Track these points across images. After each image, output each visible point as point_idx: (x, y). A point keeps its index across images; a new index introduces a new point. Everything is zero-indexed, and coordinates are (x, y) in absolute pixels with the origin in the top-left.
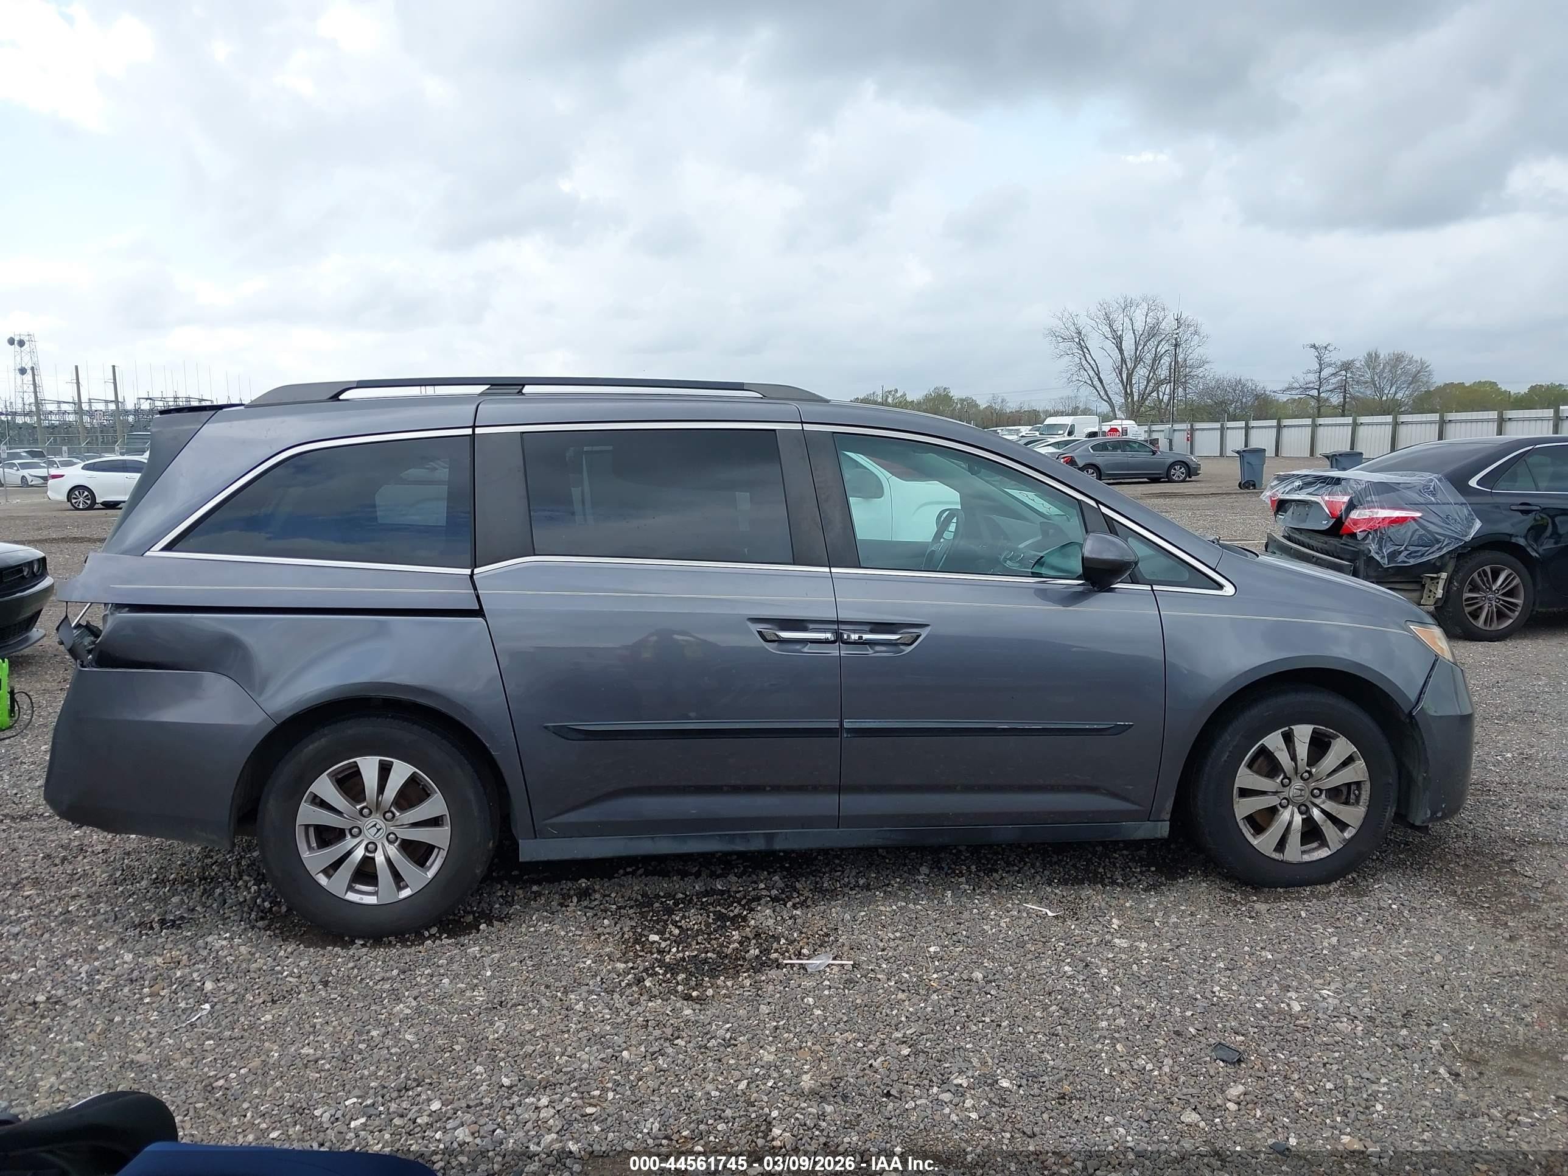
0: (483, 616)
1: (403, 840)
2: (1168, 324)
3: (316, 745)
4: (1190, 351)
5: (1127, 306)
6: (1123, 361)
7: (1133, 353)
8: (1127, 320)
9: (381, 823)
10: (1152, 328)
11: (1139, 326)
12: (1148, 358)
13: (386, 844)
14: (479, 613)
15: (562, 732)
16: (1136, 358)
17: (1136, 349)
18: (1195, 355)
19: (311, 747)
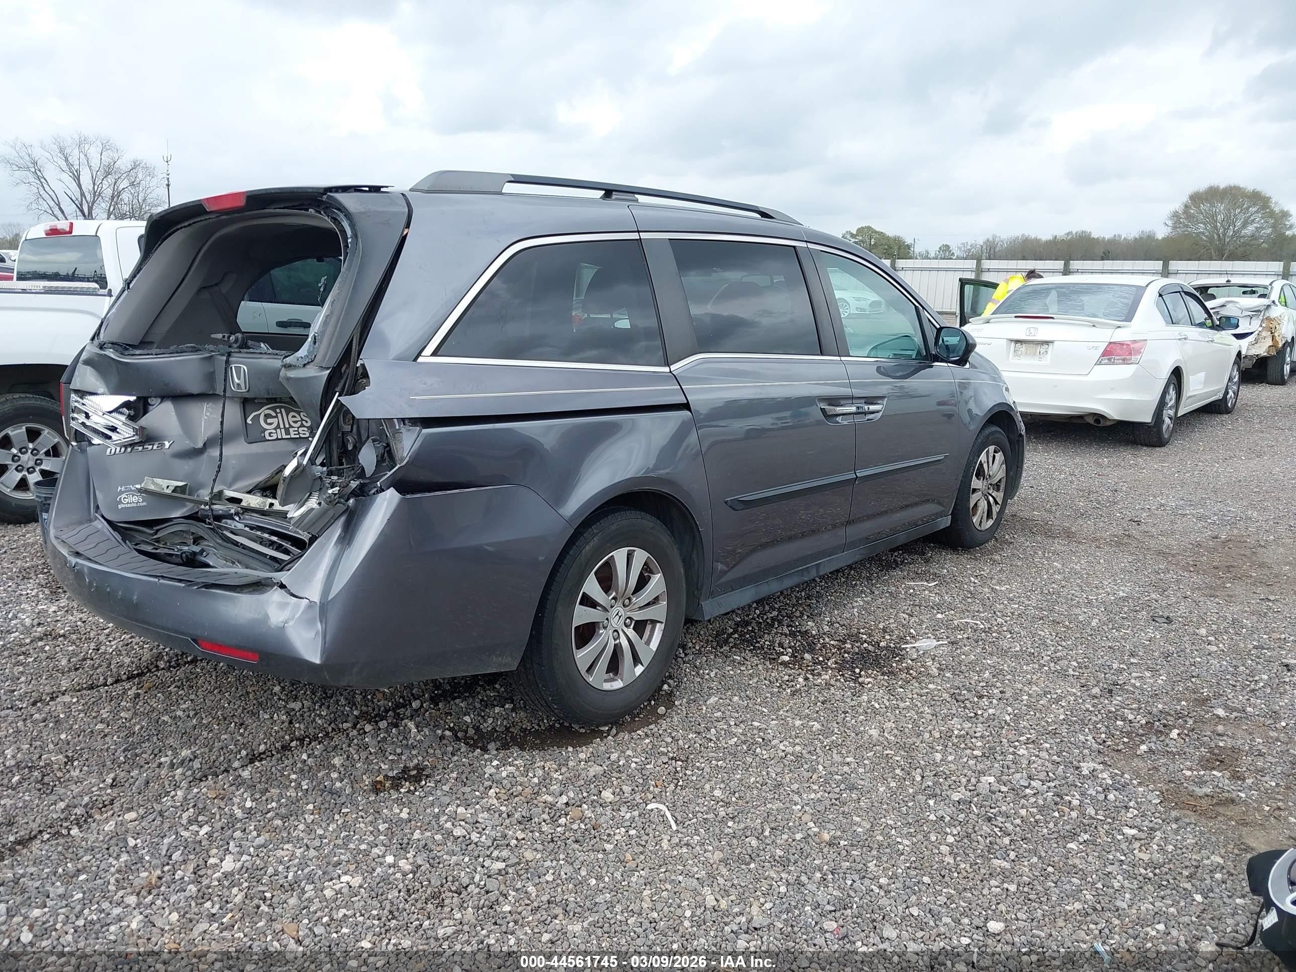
0: (690, 410)
1: (637, 622)
2: (124, 163)
3: (591, 544)
4: (149, 191)
5: (81, 143)
6: (83, 194)
7: (91, 189)
8: (82, 156)
9: (622, 611)
10: (109, 166)
11: (95, 163)
12: (108, 192)
13: (625, 629)
14: (686, 406)
15: (734, 506)
16: (95, 193)
17: (94, 184)
18: (153, 195)
19: (587, 548)
